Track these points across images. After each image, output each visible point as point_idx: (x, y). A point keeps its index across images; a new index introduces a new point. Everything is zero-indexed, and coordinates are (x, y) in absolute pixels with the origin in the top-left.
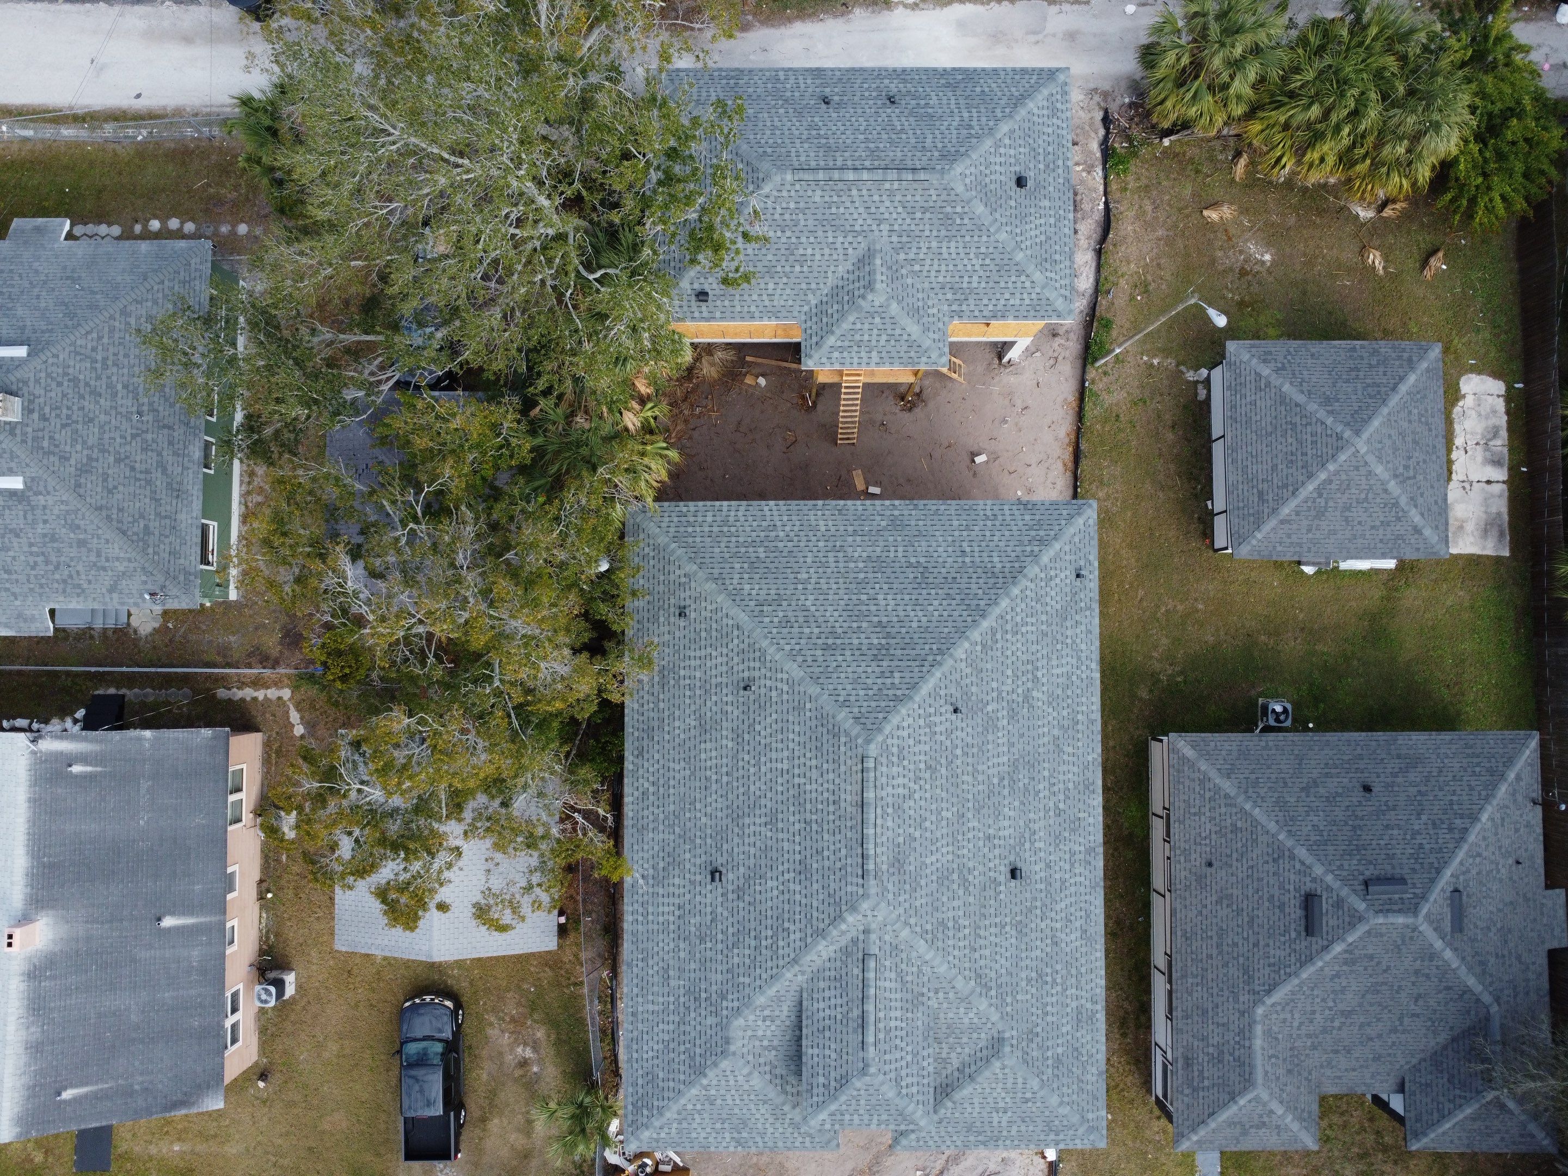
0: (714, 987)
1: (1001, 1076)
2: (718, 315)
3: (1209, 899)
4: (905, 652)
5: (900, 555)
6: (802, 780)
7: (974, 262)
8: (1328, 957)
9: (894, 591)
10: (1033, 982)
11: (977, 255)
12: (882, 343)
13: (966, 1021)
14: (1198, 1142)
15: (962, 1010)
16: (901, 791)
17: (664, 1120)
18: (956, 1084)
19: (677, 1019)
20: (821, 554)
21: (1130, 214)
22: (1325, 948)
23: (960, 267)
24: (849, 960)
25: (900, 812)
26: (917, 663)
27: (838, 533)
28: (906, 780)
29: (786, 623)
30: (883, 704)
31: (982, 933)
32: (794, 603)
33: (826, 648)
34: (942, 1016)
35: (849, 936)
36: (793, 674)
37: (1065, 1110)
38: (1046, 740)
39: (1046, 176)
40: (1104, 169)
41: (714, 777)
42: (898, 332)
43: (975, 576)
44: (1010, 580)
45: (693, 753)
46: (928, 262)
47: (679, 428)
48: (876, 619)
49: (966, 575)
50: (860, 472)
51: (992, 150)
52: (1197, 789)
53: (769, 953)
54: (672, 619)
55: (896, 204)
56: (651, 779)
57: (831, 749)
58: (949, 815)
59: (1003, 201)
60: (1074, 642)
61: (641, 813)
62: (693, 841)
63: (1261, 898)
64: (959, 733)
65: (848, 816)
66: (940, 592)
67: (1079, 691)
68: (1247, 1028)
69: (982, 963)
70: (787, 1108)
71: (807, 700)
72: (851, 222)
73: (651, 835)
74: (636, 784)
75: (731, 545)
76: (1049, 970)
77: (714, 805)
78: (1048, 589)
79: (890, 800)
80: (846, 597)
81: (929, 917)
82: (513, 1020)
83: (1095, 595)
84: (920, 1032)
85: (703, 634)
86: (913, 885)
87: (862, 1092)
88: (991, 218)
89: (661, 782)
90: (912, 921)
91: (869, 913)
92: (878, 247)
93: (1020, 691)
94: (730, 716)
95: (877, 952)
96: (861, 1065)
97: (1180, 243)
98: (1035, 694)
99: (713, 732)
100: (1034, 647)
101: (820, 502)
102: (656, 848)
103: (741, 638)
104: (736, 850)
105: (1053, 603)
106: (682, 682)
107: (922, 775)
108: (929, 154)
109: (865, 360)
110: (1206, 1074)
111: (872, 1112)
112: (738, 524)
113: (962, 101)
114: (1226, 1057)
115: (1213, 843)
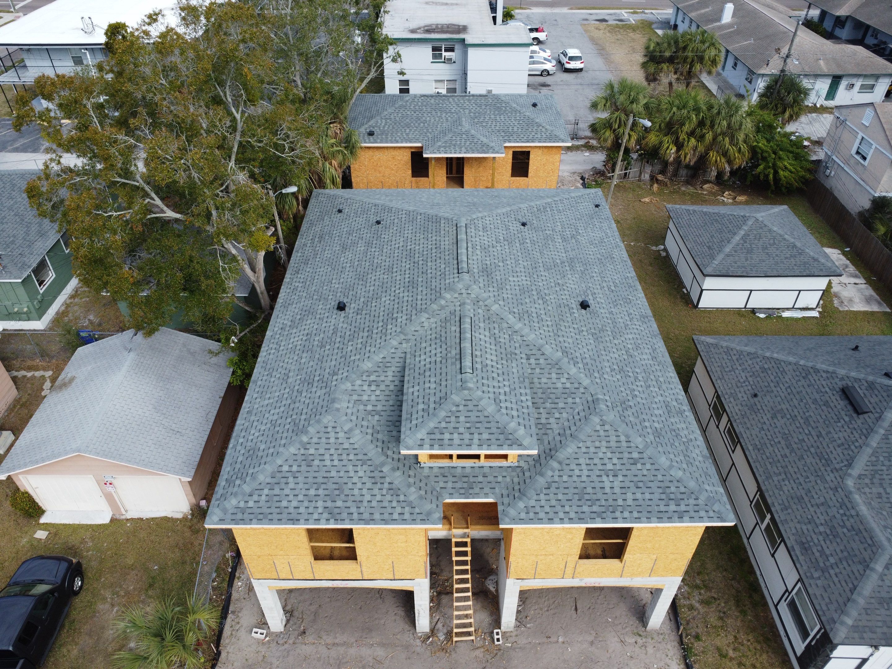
0: (327, 371)
1: (602, 433)
2: (379, 141)
5: (481, 194)
6: (413, 246)
7: (514, 122)
8: (885, 424)
10: (617, 372)
11: (515, 120)
12: (468, 144)
15: (554, 376)
16: (486, 242)
17: (255, 485)
18: (558, 445)
19: (289, 402)
22: (879, 419)
23: (507, 124)
24: (448, 324)
29: (407, 202)
31: (563, 328)
32: (413, 200)
34: (536, 380)
35: (447, 310)
39: (547, 109)
41: (349, 265)
42: (476, 140)
45: (335, 261)
46: (490, 122)
48: (466, 202)
52: (725, 357)
53: (379, 336)
54: (333, 216)
55: (472, 103)
57: (434, 228)
58: (525, 264)
59: (526, 107)
60: (601, 228)
64: (527, 234)
68: (846, 500)
71: (419, 215)
72: (450, 109)
77: (346, 277)
78: (578, 205)
81: (515, 306)
85: (352, 215)
86: (500, 286)
87: (461, 408)
88: (520, 109)
89: (309, 280)
90: (501, 303)
91: (463, 291)
93: (568, 233)
94: (364, 238)
95: (472, 316)
96: (459, 384)
97: (632, 210)
100: (574, 221)
103: (377, 208)
104: (359, 292)
107: (501, 241)
111: (473, 430)
114: (840, 530)
115: (752, 383)
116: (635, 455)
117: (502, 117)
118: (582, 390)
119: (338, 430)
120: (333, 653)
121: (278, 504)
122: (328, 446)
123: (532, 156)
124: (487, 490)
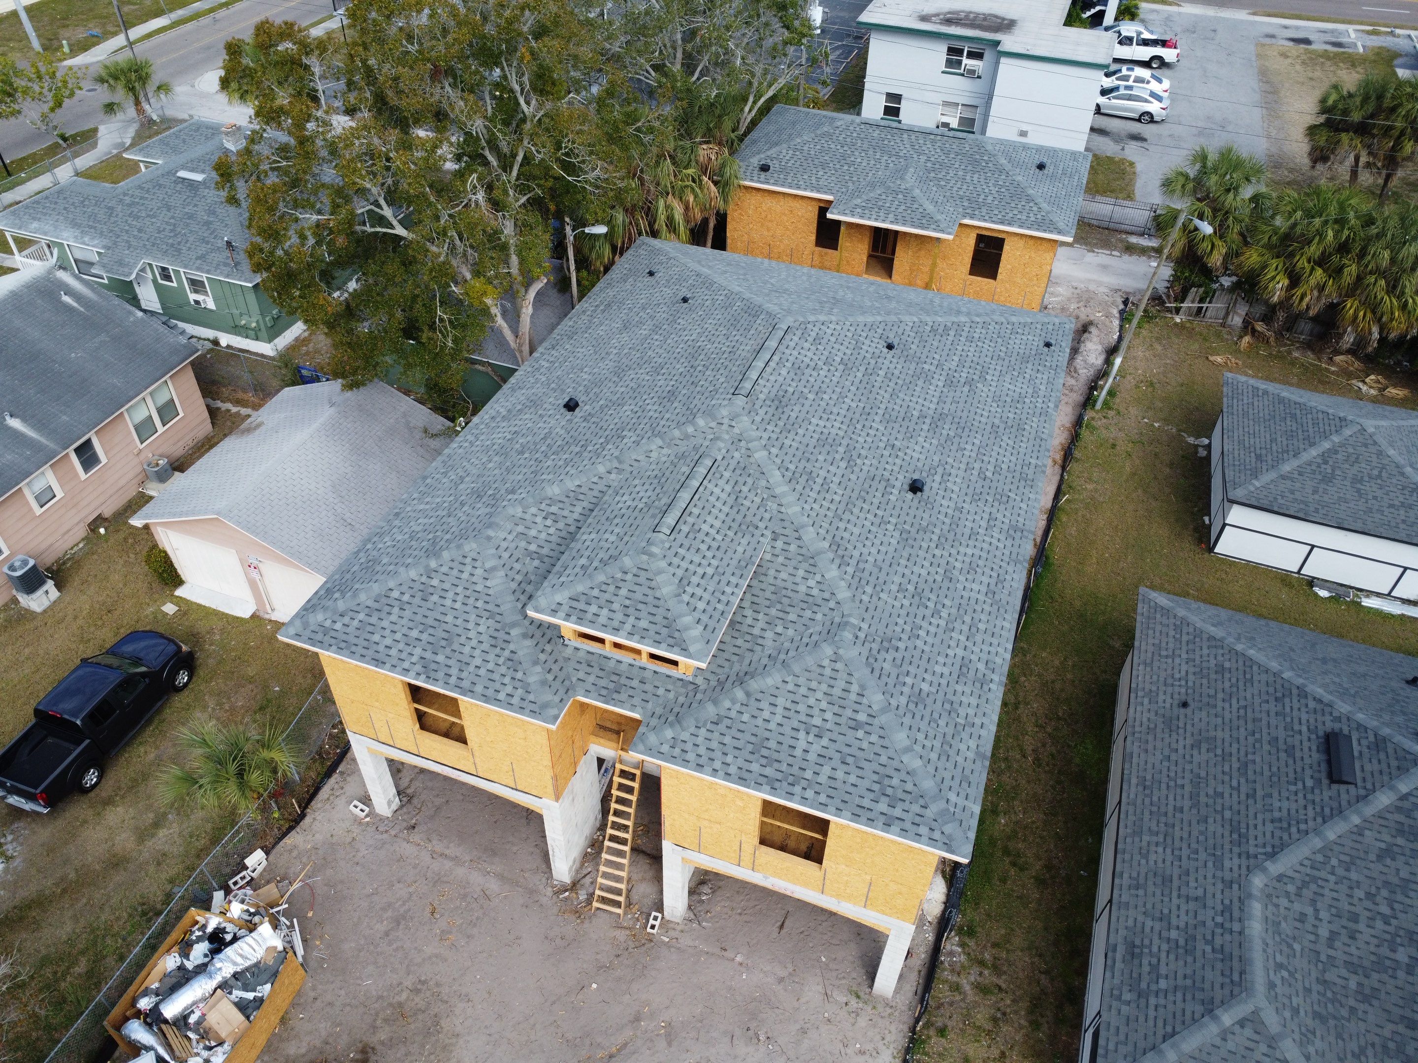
1: (828, 672)
3: (1181, 743)
4: (851, 307)
6: (705, 344)
7: (991, 188)
8: (1367, 810)
9: (856, 294)
11: (995, 185)
13: (802, 588)
15: (801, 573)
17: (353, 604)
18: (760, 670)
20: (796, 275)
21: (1141, 347)
22: (1363, 799)
23: (979, 189)
24: (681, 461)
25: (799, 372)
26: (861, 312)
27: (818, 275)
32: (757, 278)
34: (772, 572)
36: (734, 290)
40: (1121, 322)
42: (916, 206)
44: (974, 316)
45: (604, 341)
46: (953, 182)
48: (830, 296)
49: (930, 306)
52: (1172, 633)
54: (639, 279)
55: (936, 147)
64: (886, 362)
66: (901, 303)
68: (1236, 904)
73: (522, 390)
74: (533, 365)
77: (603, 367)
79: (791, 358)
80: (808, 286)
83: (1063, 366)
85: (663, 282)
87: (629, 577)
91: (726, 421)
92: (914, 165)
94: (656, 318)
95: (718, 459)
96: (643, 545)
97: (1186, 369)
103: (697, 279)
104: (604, 391)
106: (624, 307)
110: (1163, 970)
111: (631, 611)
114: (1200, 945)
115: (1190, 684)
116: (862, 717)
117: (976, 176)
118: (832, 604)
119: (478, 564)
120: (436, 866)
121: (368, 636)
122: (456, 582)
123: (1006, 247)
124: (636, 701)
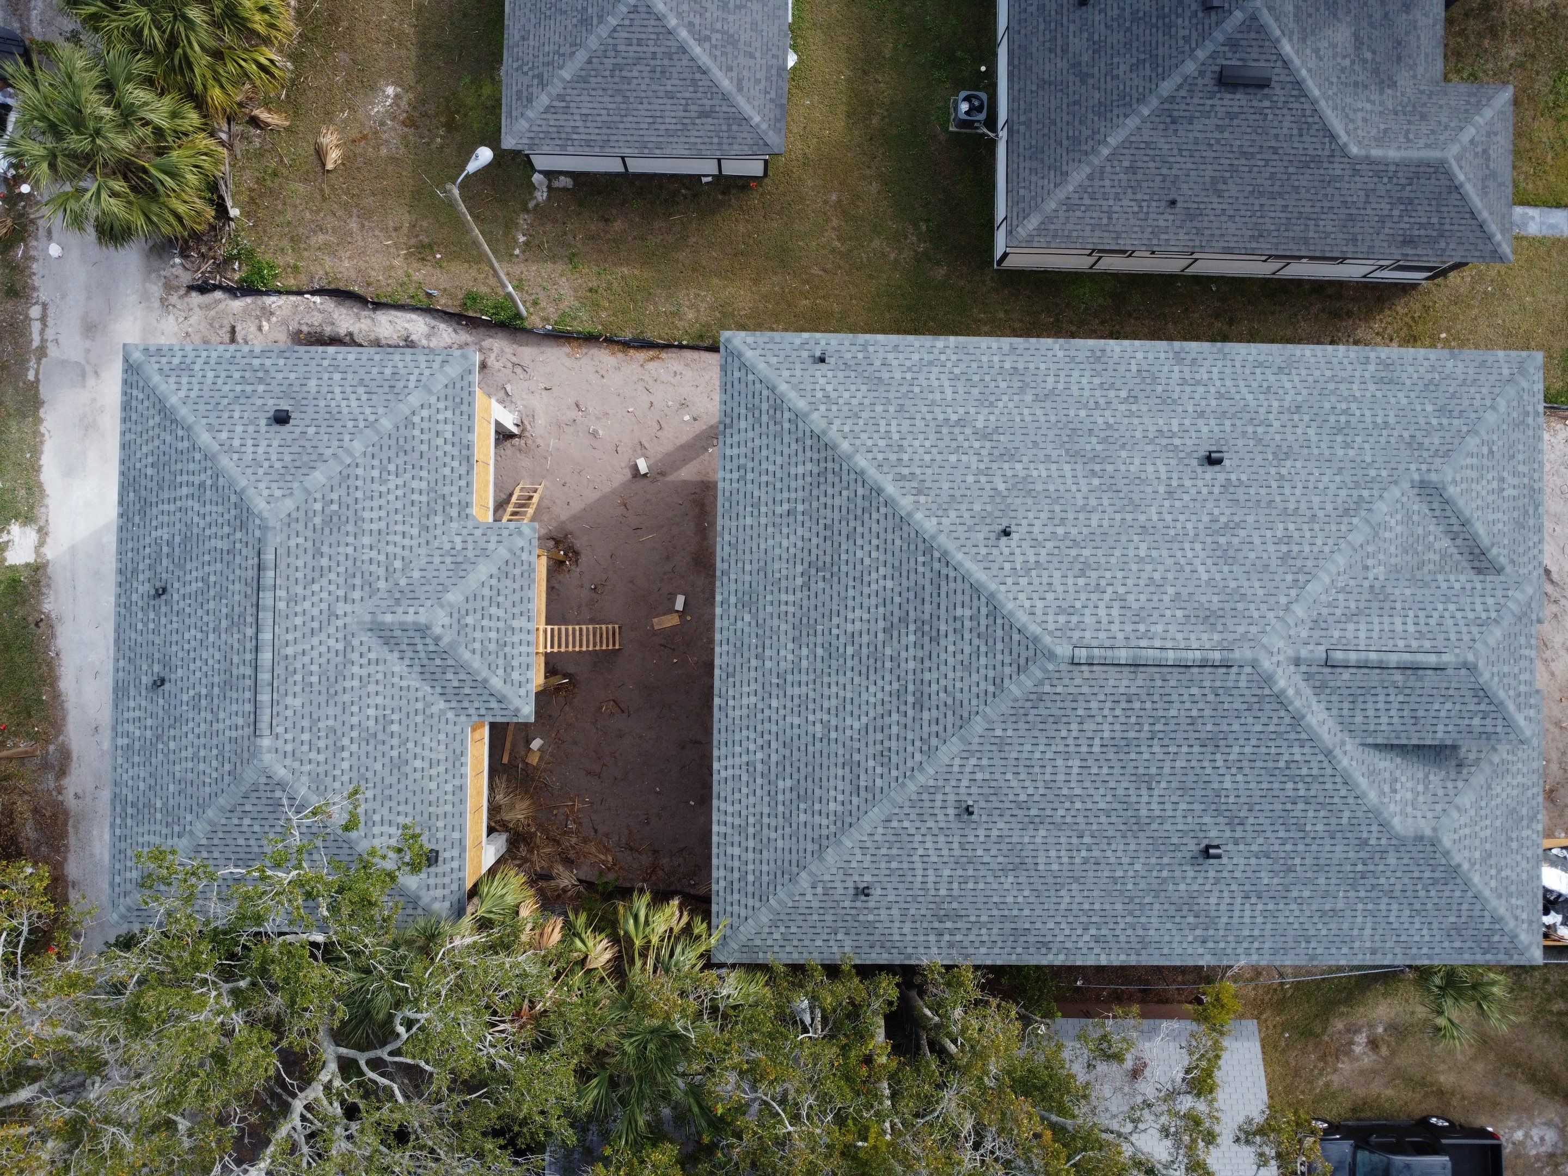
0: (1351, 854)
1: (1464, 486)
2: (456, 835)
3: (1215, 206)
4: (927, 599)
5: (791, 598)
6: (1097, 741)
7: (391, 485)
8: (1297, 62)
9: (842, 608)
10: (1349, 439)
11: (383, 482)
12: (501, 613)
14: (1503, 233)
16: (1115, 612)
17: (1507, 915)
18: (1471, 543)
19: (1386, 900)
20: (789, 705)
21: (328, 262)
22: (1286, 64)
23: (399, 505)
24: (1332, 684)
25: (1144, 614)
26: (943, 583)
27: (760, 680)
28: (1101, 604)
29: (883, 756)
30: (1000, 633)
31: (1292, 506)
32: (856, 745)
33: (919, 705)
35: (1302, 684)
36: (955, 750)
37: (1502, 403)
38: (1039, 412)
39: (274, 383)
40: (267, 293)
41: (1084, 853)
42: (486, 592)
43: (822, 499)
44: (830, 452)
45: (1050, 880)
46: (390, 549)
47: (594, 850)
48: (881, 636)
49: (822, 511)
50: (655, 620)
51: (235, 456)
52: (1078, 214)
53: (1316, 786)
54: (871, 904)
55: (308, 593)
56: (1079, 932)
57: (1059, 704)
58: (1143, 546)
59: (308, 444)
60: (909, 369)
61: (1123, 945)
62: (1165, 880)
63: (1218, 141)
64: (1036, 530)
65: (1149, 683)
66: (844, 547)
67: (974, 365)
68: (1374, 167)
69: (1329, 507)
70: (1496, 759)
71: (991, 733)
72: (333, 654)
73: (1152, 932)
74: (1085, 951)
75: (773, 824)
76: (1332, 419)
77: (1119, 854)
78: (841, 401)
79: (1128, 627)
80: (849, 674)
81: (1278, 578)
82: (1323, 1058)
83: (847, 338)
84: (1420, 592)
85: (894, 865)
86: (1237, 598)
87: (1495, 670)
88: (332, 462)
89: (1084, 919)
90: (1283, 600)
91: (1275, 659)
92: (368, 618)
93: (977, 445)
94: (1006, 833)
95: (1322, 648)
96: (1464, 671)
97: (368, 201)
98: (980, 425)
99: (1024, 854)
100: (920, 423)
101: (717, 701)
102: (1169, 926)
103: (902, 817)
104: (1180, 827)
105: (859, 395)
106: (955, 893)
107: (1093, 583)
108: (238, 545)
109: (524, 636)
110: (1424, 220)
111: (1517, 656)
112: (744, 813)
113: (166, 495)
114: (1405, 194)
115: (1147, 197)
116: (1485, 450)
